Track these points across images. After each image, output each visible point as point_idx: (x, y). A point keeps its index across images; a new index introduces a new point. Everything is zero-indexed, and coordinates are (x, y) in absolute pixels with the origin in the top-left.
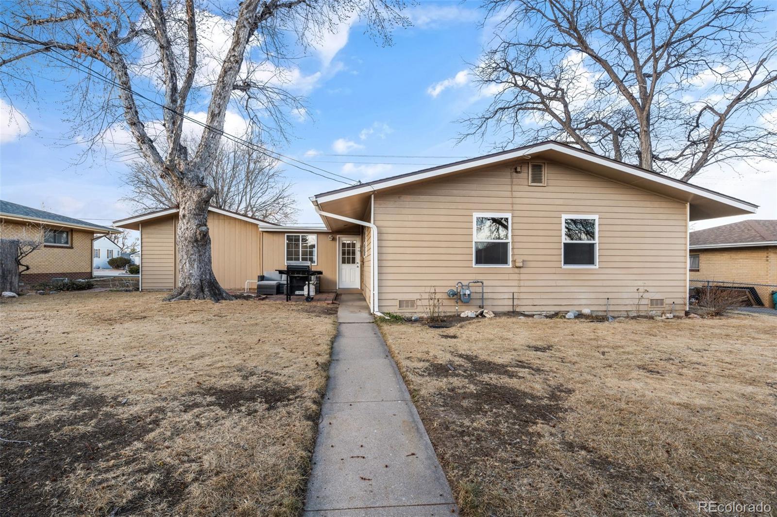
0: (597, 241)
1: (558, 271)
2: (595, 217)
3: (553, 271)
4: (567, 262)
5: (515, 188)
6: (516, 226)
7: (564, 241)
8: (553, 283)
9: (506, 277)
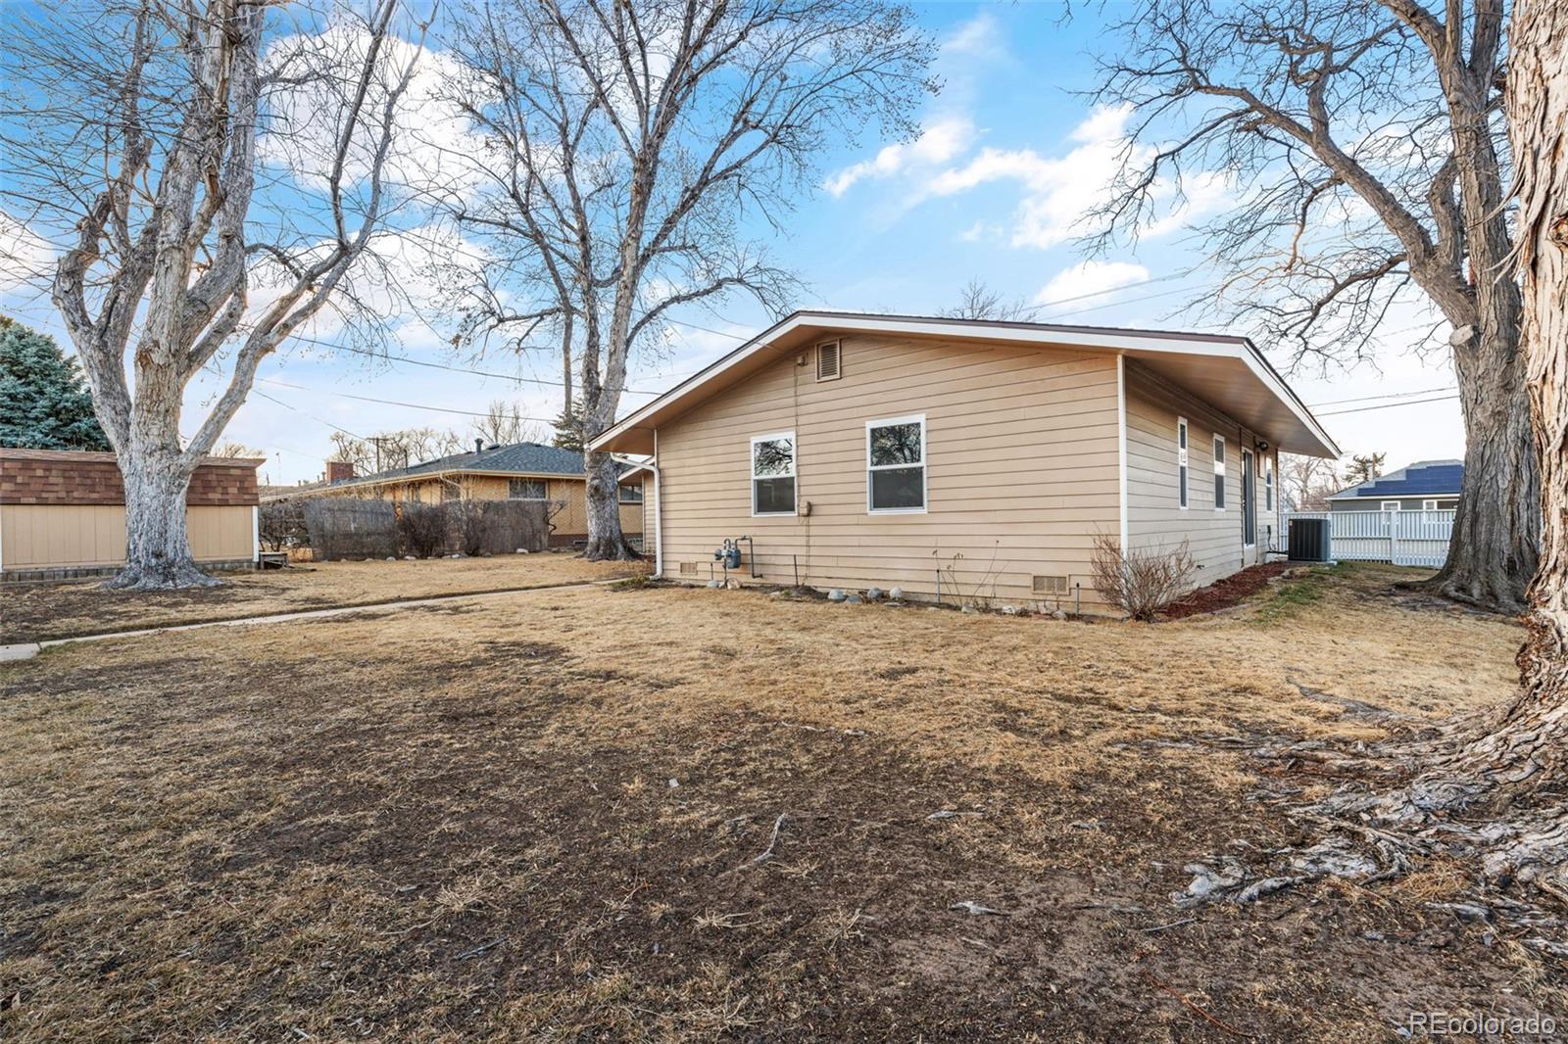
0: (923, 463)
1: (863, 520)
2: (920, 418)
3: (854, 520)
4: (877, 503)
5: (800, 390)
6: (802, 451)
7: (869, 467)
8: (855, 541)
9: (790, 531)
